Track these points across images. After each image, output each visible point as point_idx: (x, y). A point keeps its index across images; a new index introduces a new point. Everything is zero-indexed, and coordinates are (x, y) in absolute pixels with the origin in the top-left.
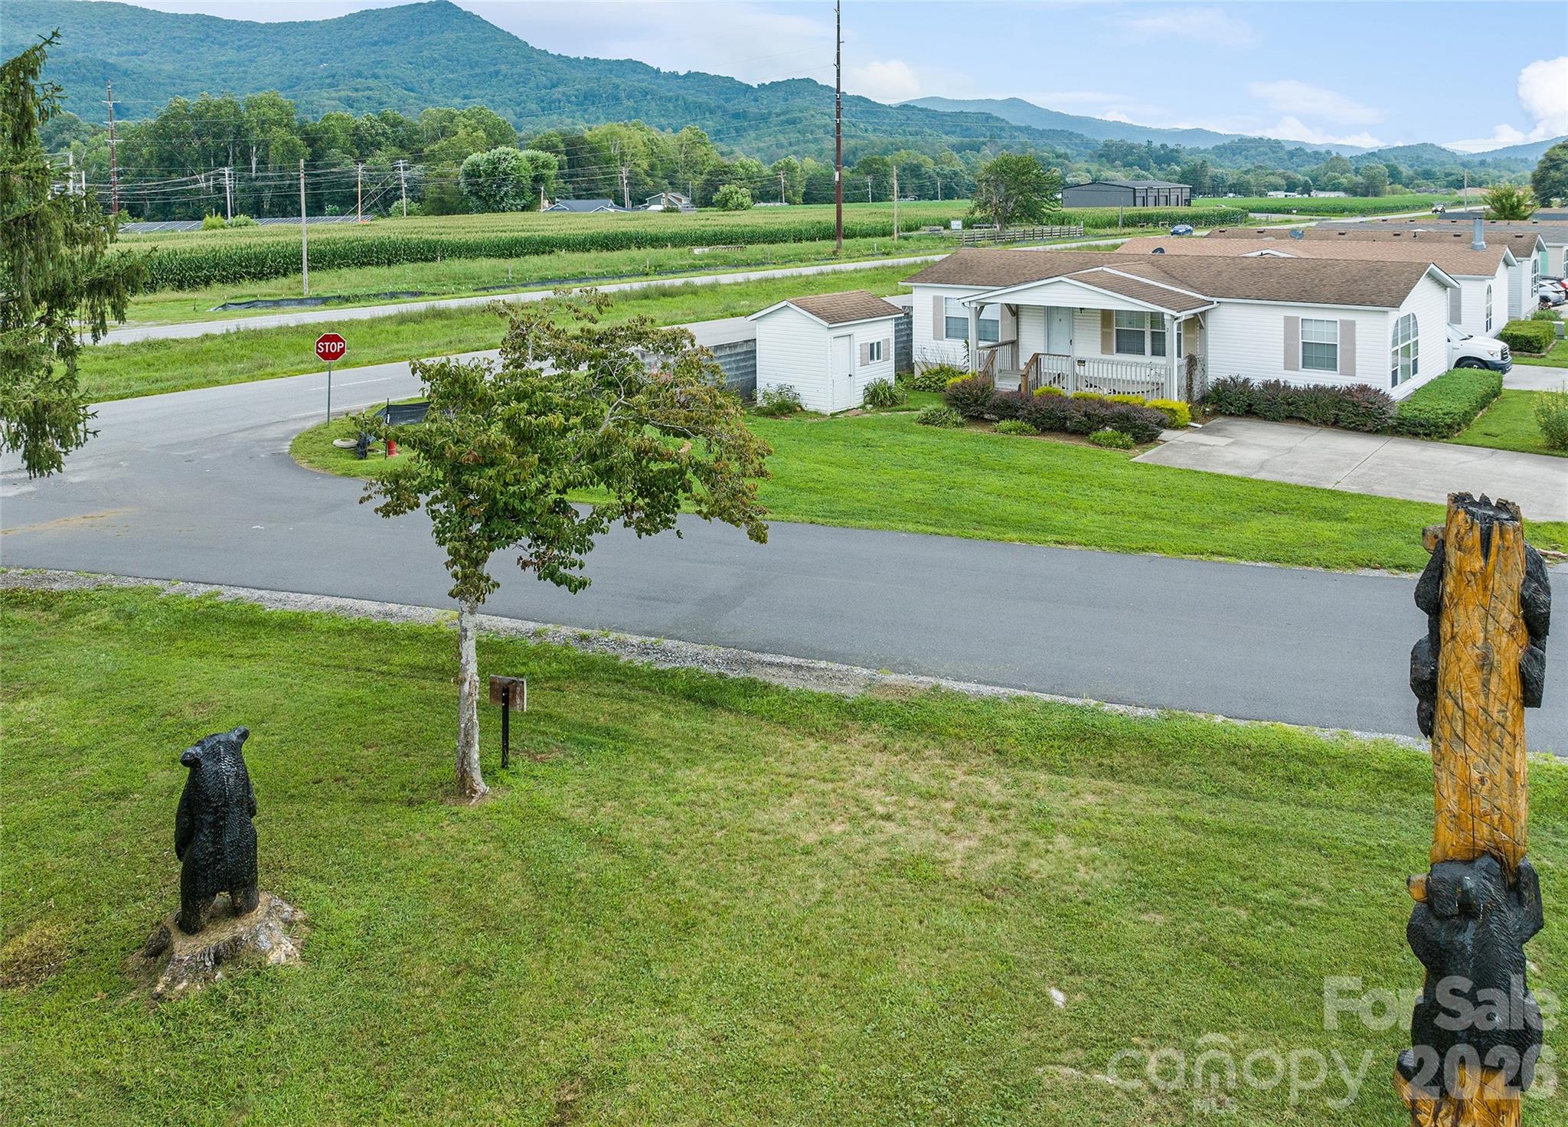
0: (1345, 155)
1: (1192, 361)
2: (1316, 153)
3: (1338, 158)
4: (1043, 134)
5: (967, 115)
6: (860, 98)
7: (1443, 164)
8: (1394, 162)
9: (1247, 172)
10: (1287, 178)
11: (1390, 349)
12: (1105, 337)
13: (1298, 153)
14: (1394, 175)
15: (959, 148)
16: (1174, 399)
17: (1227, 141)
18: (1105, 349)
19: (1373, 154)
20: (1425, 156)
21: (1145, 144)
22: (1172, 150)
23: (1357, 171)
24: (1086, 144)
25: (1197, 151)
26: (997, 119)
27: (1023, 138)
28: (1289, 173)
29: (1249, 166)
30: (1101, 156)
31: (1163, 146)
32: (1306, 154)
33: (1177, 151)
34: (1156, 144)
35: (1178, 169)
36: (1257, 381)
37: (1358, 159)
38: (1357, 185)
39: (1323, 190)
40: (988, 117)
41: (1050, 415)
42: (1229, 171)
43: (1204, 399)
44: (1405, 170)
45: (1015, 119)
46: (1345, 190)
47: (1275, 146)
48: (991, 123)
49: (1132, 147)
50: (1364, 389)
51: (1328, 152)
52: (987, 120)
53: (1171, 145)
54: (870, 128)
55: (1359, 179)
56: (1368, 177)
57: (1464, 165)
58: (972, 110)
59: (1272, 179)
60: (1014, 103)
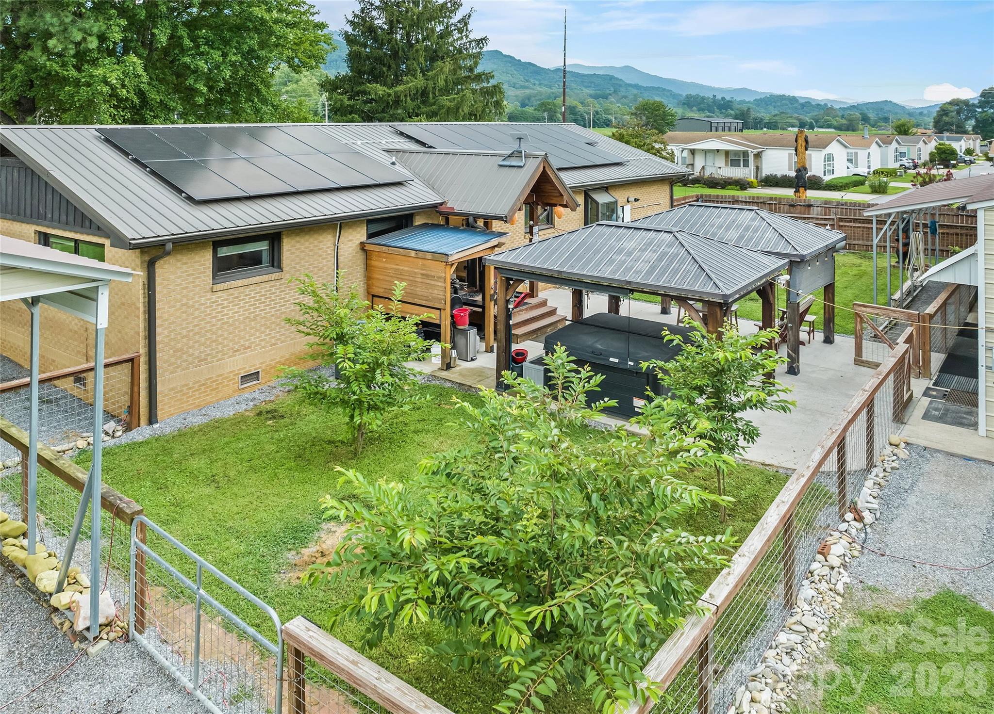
0: (837, 107)
1: (757, 168)
2: (818, 105)
3: (832, 108)
4: (646, 89)
5: (598, 76)
6: (530, 64)
7: (896, 113)
8: (866, 111)
9: (775, 116)
10: (799, 120)
11: (823, 163)
12: (726, 162)
13: (807, 104)
14: (865, 119)
15: (596, 97)
16: (752, 179)
17: (762, 97)
18: (726, 165)
19: (854, 106)
20: (886, 108)
21: (711, 97)
22: (729, 101)
23: (843, 117)
24: (674, 96)
25: (744, 102)
26: (617, 79)
27: (635, 91)
28: (801, 117)
29: (777, 112)
30: (684, 104)
31: (723, 98)
32: (812, 105)
33: (731, 102)
34: (719, 97)
35: (732, 112)
36: (779, 175)
37: (844, 109)
38: (842, 125)
39: (822, 127)
40: (612, 78)
41: (712, 182)
42: (765, 115)
43: (761, 181)
44: (872, 116)
45: (628, 79)
46: (835, 128)
47: (793, 100)
48: (613, 81)
49: (703, 98)
50: (814, 176)
51: (826, 105)
52: (611, 80)
53: (728, 98)
54: (537, 82)
55: (844, 121)
56: (849, 120)
57: (910, 114)
58: (601, 72)
59: (790, 120)
60: (628, 69)
